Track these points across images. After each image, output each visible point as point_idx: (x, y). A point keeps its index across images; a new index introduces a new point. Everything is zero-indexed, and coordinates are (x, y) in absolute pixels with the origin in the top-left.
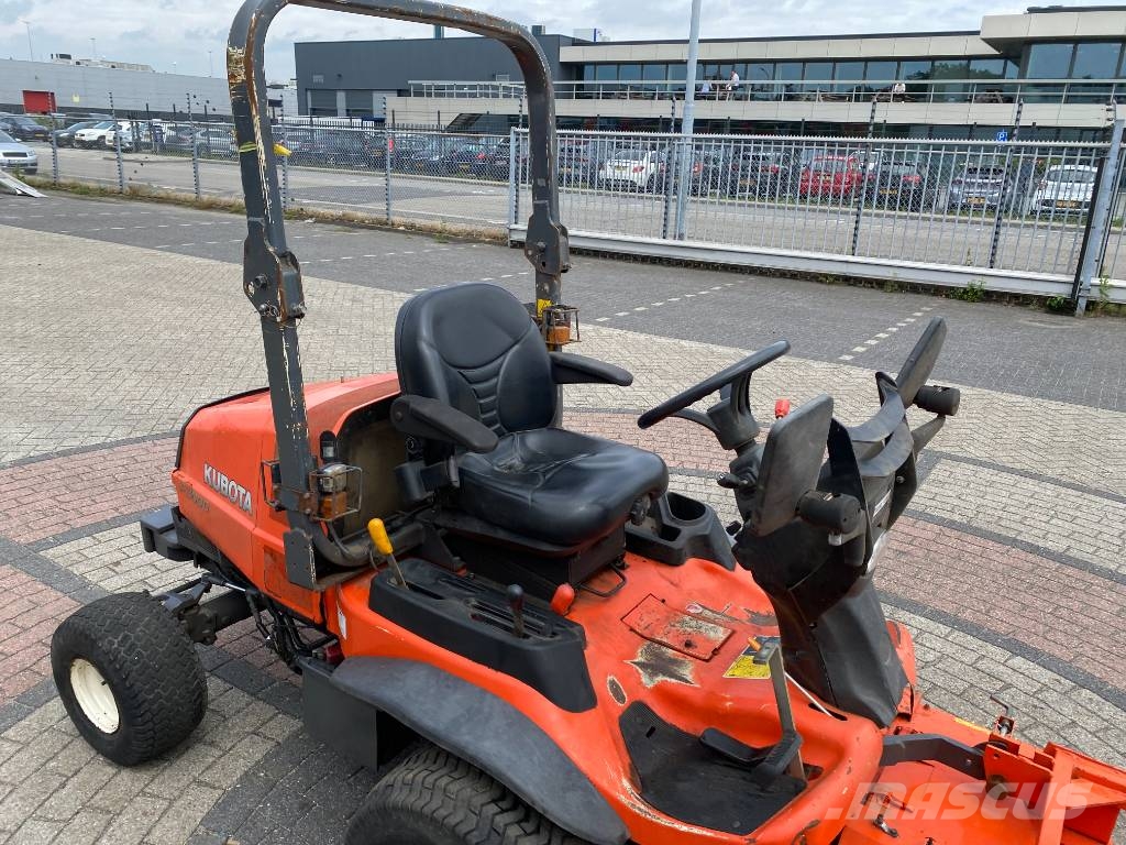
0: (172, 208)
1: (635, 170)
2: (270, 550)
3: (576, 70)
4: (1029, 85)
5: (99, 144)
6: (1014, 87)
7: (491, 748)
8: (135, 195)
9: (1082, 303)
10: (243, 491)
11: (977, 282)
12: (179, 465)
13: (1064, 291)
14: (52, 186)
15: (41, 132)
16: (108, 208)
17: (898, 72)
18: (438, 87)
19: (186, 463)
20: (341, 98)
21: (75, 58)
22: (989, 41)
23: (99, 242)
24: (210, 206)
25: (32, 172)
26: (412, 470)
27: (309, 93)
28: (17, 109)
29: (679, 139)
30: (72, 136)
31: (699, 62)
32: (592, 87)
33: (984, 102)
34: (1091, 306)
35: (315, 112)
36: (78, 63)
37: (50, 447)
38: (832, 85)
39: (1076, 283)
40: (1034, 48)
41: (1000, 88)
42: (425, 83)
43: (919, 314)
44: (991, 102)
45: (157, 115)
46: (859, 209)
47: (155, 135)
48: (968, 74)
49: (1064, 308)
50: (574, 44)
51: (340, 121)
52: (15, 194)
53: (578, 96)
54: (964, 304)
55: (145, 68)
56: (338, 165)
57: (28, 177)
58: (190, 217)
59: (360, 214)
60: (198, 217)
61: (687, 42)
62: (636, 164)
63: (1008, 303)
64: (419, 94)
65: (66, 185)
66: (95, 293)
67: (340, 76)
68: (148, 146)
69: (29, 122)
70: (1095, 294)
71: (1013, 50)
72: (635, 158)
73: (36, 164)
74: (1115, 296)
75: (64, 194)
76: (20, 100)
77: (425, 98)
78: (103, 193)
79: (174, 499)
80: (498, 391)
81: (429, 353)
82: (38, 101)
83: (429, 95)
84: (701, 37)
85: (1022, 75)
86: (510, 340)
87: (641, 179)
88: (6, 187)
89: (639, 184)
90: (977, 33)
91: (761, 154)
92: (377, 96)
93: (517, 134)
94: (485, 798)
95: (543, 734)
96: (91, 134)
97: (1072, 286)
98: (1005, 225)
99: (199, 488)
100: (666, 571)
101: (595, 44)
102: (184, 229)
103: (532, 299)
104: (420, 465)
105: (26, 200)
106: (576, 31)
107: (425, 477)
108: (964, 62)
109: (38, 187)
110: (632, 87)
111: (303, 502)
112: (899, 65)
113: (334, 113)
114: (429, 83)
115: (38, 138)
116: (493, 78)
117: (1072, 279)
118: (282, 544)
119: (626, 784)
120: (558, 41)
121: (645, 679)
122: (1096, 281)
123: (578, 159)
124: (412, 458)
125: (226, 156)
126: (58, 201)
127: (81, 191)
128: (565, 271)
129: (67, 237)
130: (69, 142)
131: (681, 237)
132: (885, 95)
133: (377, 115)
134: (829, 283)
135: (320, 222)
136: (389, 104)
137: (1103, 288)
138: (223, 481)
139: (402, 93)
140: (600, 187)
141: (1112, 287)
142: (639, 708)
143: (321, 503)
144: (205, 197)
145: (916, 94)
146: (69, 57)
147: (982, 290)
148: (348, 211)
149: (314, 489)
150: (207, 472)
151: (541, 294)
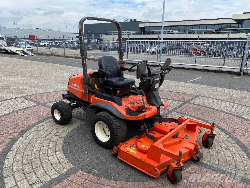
0: (60, 57)
1: (154, 49)
2: (82, 93)
3: (143, 28)
4: (244, 29)
5: (44, 46)
6: (240, 30)
7: (109, 108)
8: (52, 55)
9: (242, 73)
10: (78, 85)
11: (221, 69)
12: (68, 84)
13: (239, 71)
14: (37, 54)
15: (33, 44)
16: (48, 57)
17: (214, 27)
18: (113, 33)
19: (70, 84)
20: (93, 35)
21: (39, 29)
22: (234, 20)
23: (47, 63)
24: (67, 57)
25: (33, 51)
26: (100, 79)
27: (87, 35)
28: (28, 39)
29: (160, 41)
30: (39, 44)
31: (164, 26)
32: (146, 32)
33: (233, 33)
34: (244, 74)
35: (88, 38)
36: (40, 30)
37: (44, 92)
38: (199, 30)
39: (241, 69)
40: (245, 21)
41: (237, 30)
42: (111, 32)
43: (207, 75)
44: (235, 33)
45: (56, 40)
46: (196, 56)
47: (56, 44)
48: (230, 27)
49: (238, 74)
50: (142, 23)
51: (93, 40)
52: (30, 55)
53: (143, 34)
54: (218, 73)
55: (53, 30)
56: (92, 49)
57: (32, 52)
58: (64, 59)
59: (96, 58)
60: (65, 59)
61: (161, 22)
62: (154, 48)
63: (227, 73)
64: (109, 34)
65: (39, 53)
66: (48, 71)
67: (93, 31)
68: (54, 46)
69: (30, 41)
70: (245, 71)
71: (240, 22)
72: (154, 46)
73: (33, 50)
74: (249, 71)
75: (39, 55)
76: (28, 37)
77: (111, 35)
78: (46, 55)
79: (68, 89)
80: (113, 71)
81: (103, 64)
82: (32, 37)
83: (112, 34)
84: (164, 21)
85: (242, 27)
86: (114, 64)
87: (155, 51)
88: (28, 54)
89: (155, 52)
90: (231, 18)
91: (180, 45)
92: (101, 35)
93: (128, 41)
94: (108, 113)
95: (115, 108)
96: (43, 44)
97: (240, 70)
98: (226, 59)
99: (71, 87)
100: (135, 96)
101: (147, 23)
102: (62, 61)
103: (119, 60)
104: (101, 79)
105: (32, 56)
106: (143, 20)
107: (102, 80)
108: (229, 25)
109: (34, 54)
110: (155, 32)
111: (86, 82)
112: (214, 26)
113: (92, 39)
114: (112, 32)
115: (33, 45)
116: (125, 30)
117: (240, 68)
118: (84, 91)
119: (125, 113)
120: (139, 22)
121: (130, 105)
122: (246, 68)
123: (143, 47)
124: (100, 78)
125: (70, 48)
126: (38, 56)
127: (42, 54)
128: (124, 56)
129: (41, 62)
130: (39, 45)
131: (160, 61)
132: (210, 32)
133: (101, 39)
134: (190, 70)
135: (89, 60)
136: (103, 36)
137: (247, 70)
138: (75, 85)
139: (106, 34)
140: (147, 53)
141: (248, 70)
142: (128, 108)
143: (89, 82)
144: (66, 55)
145: (218, 32)
146: (38, 28)
147: (222, 71)
148: (94, 58)
149: (88, 80)
150: (73, 84)
151: (120, 59)
